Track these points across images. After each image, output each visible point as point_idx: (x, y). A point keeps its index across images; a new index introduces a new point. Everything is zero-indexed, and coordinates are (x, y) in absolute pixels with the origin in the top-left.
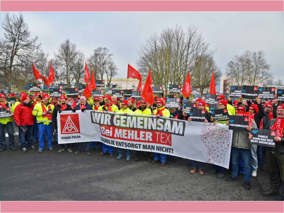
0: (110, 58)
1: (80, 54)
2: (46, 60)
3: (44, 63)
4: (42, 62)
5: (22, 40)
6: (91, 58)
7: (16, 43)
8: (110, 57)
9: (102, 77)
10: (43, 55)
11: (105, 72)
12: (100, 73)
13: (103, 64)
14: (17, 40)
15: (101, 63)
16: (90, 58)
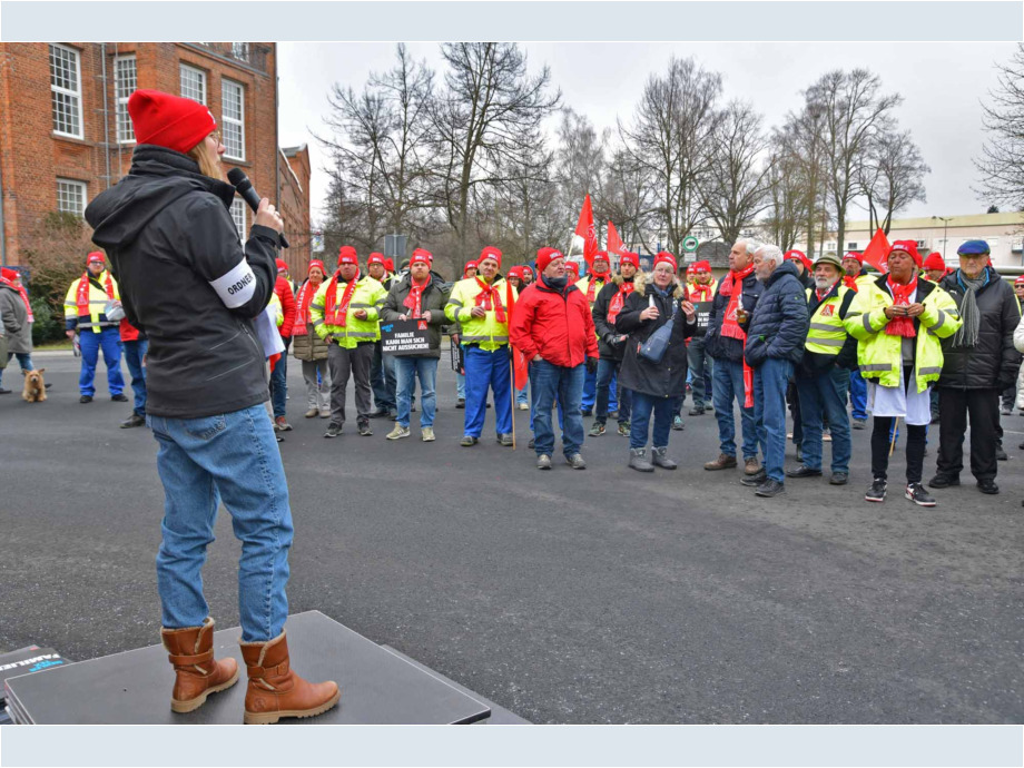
0: (883, 119)
1: (740, 114)
2: (602, 156)
3: (591, 171)
4: (586, 168)
5: (499, 89)
6: (792, 130)
7: (481, 104)
8: (883, 113)
9: (842, 212)
10: (587, 135)
11: (856, 188)
12: (831, 195)
13: (848, 153)
14: (485, 92)
15: (838, 147)
16: (787, 128)
